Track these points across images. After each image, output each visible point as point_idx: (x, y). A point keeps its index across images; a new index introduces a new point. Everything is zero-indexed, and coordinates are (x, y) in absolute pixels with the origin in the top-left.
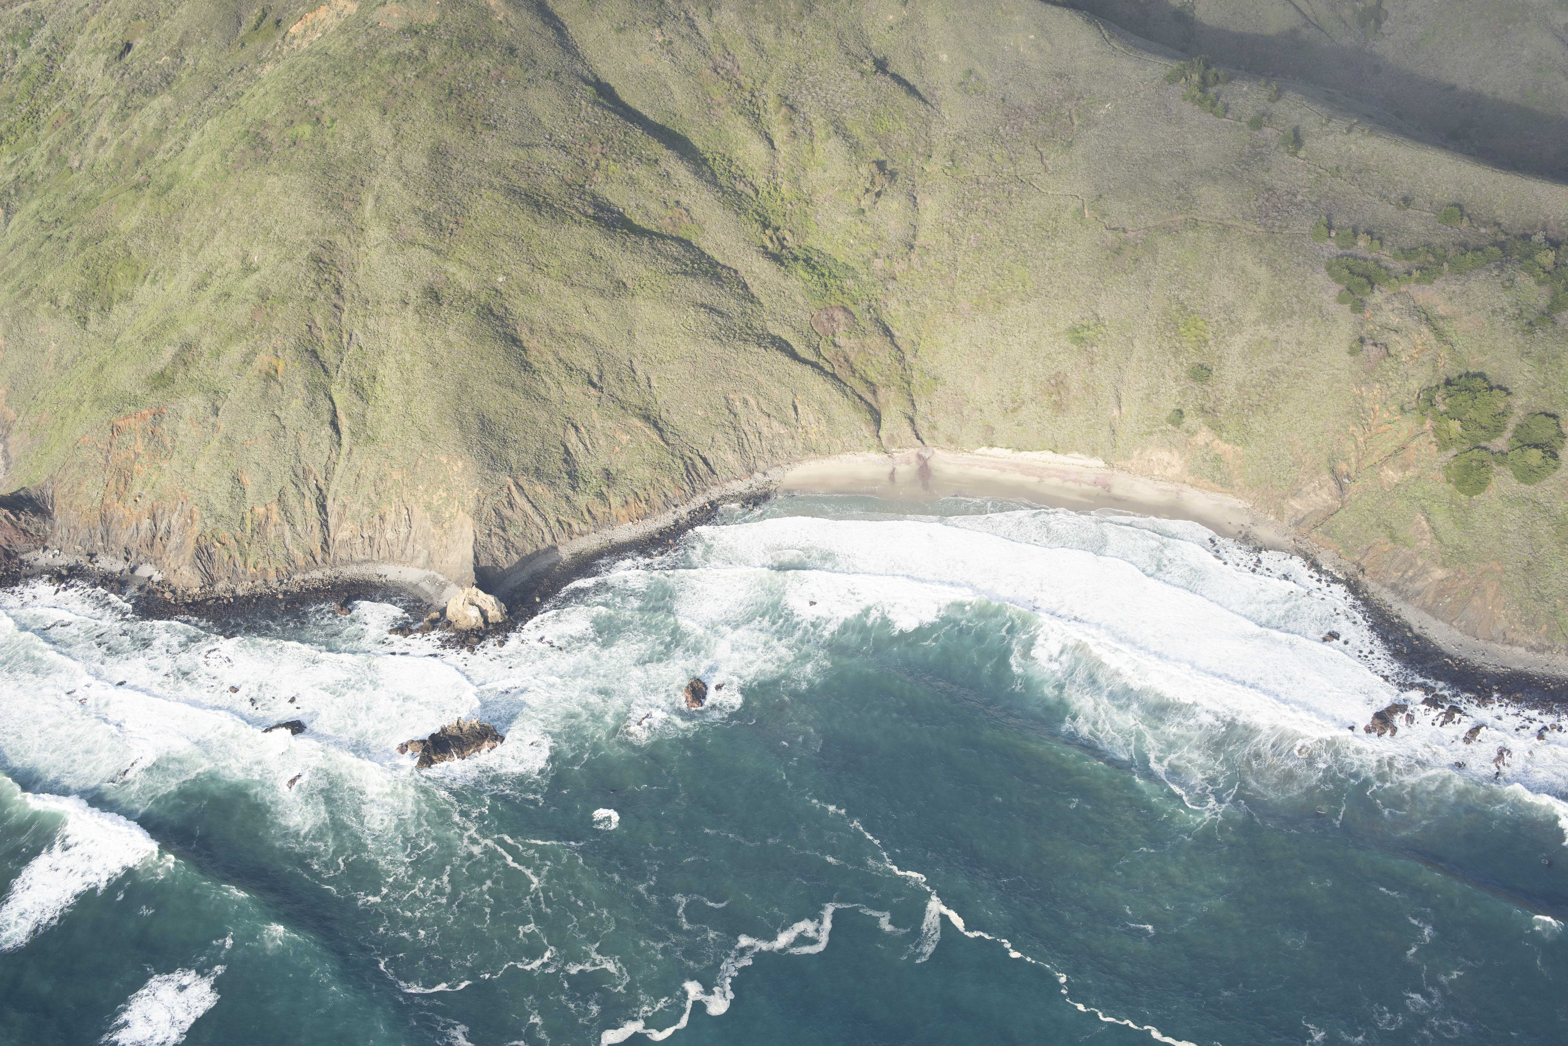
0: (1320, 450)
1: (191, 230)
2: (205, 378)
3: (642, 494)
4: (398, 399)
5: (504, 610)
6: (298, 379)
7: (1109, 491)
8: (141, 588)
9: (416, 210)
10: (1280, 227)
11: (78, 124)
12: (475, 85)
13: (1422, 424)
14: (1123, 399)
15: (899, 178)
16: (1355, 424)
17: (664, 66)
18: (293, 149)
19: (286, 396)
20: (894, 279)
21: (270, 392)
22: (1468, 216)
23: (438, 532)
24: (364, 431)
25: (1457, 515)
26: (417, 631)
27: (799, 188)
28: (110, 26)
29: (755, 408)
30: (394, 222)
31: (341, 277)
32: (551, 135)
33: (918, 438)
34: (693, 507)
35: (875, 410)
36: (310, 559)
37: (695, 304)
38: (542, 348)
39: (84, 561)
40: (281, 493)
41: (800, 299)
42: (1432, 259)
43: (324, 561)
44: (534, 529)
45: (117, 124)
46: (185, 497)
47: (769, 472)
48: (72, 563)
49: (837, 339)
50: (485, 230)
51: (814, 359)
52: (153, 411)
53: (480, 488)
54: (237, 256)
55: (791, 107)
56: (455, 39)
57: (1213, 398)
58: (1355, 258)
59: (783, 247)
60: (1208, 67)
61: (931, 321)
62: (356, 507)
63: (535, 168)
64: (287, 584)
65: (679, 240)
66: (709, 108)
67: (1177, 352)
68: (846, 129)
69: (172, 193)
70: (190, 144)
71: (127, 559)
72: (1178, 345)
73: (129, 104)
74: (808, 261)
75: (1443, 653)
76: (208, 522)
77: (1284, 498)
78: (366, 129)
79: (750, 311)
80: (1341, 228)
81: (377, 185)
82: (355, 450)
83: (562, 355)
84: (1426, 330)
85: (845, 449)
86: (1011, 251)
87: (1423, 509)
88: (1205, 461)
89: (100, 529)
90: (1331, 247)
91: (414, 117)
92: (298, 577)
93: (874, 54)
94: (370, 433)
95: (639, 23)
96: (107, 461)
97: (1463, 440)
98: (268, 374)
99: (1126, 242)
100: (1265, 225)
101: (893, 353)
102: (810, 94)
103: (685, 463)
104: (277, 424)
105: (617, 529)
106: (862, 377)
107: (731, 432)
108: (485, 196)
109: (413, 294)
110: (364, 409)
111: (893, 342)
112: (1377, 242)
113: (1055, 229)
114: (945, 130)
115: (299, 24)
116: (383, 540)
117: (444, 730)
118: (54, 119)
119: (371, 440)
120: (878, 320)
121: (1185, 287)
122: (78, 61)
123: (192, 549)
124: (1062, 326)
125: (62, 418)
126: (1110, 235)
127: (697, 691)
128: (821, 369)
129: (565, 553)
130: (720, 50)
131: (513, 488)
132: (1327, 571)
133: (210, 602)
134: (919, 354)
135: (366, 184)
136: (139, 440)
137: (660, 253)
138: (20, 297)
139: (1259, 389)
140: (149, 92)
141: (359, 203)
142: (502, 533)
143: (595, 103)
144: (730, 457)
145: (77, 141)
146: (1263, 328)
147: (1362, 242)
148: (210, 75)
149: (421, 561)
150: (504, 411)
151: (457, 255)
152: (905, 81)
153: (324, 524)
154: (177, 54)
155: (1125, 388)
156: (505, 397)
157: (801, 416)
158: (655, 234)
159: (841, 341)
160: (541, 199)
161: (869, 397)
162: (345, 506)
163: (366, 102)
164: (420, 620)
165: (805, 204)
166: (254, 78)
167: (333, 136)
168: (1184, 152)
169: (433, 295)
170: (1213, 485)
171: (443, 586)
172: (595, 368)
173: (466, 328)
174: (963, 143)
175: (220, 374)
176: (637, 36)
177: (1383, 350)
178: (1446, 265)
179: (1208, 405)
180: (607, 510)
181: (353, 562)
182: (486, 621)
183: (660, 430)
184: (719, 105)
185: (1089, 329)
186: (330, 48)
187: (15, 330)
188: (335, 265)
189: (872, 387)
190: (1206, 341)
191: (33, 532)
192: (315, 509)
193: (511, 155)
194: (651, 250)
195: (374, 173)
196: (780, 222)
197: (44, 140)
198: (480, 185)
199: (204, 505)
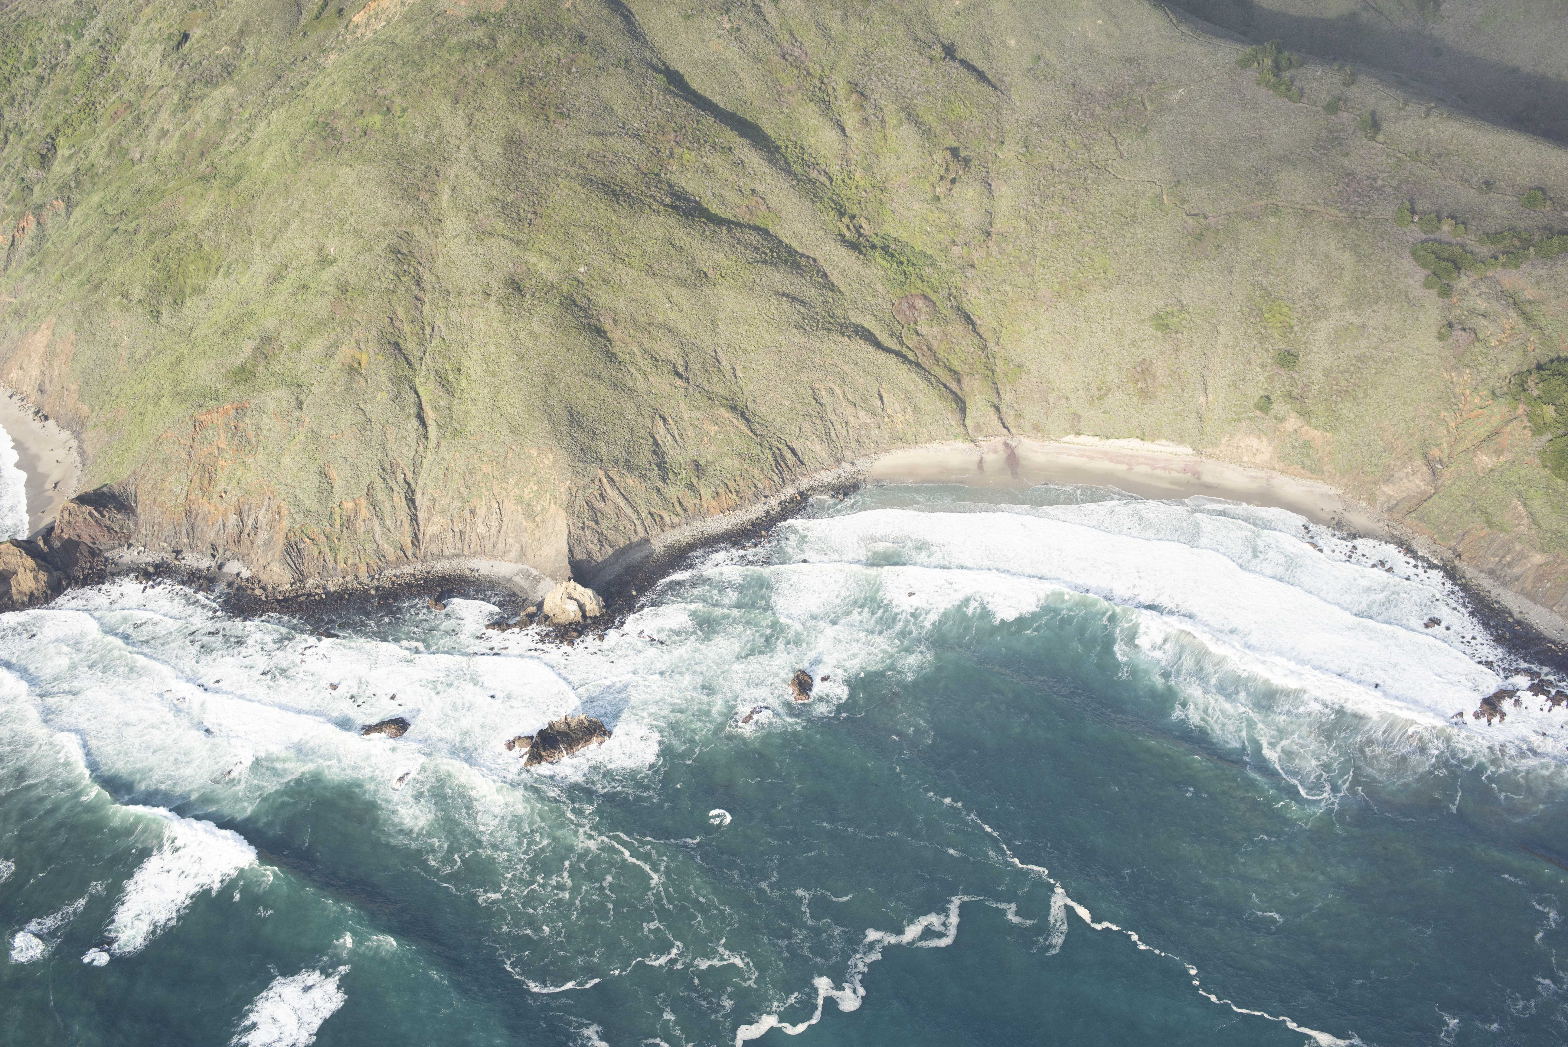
0: (1411, 435)
1: (263, 223)
2: (287, 372)
3: (732, 486)
4: (485, 391)
5: (602, 604)
6: (382, 372)
7: (1199, 478)
8: (230, 585)
9: (493, 200)
10: (1363, 212)
11: (138, 115)
12: (546, 74)
13: (1516, 408)
14: (1210, 385)
15: (972, 164)
16: (1446, 409)
17: (733, 53)
18: (364, 139)
19: (371, 390)
20: (973, 266)
21: (355, 385)
22: (1551, 199)
23: (530, 525)
24: (451, 424)
25: (1555, 500)
26: (515, 625)
27: (873, 176)
28: (165, 16)
29: (841, 397)
30: (472, 212)
31: (421, 269)
32: (624, 123)
33: (1004, 427)
34: (783, 498)
35: (961, 399)
36: (401, 554)
37: (777, 294)
38: (627, 339)
39: (170, 558)
40: (370, 488)
41: (880, 288)
42: (1517, 243)
43: (414, 555)
44: (626, 522)
45: (179, 115)
46: (272, 493)
47: (856, 462)
48: (158, 560)
49: (918, 328)
50: (564, 220)
51: (897, 348)
52: (235, 405)
53: (572, 481)
54: (312, 248)
55: (862, 94)
56: (524, 27)
57: (1300, 384)
58: (1440, 242)
59: (860, 235)
60: (1279, 52)
61: (1013, 309)
62: (445, 501)
63: (610, 156)
64: (378, 580)
65: (757, 229)
66: (779, 96)
67: (1262, 339)
68: (918, 116)
69: (241, 185)
70: (256, 135)
71: (214, 556)
72: (1263, 331)
73: (190, 95)
74: (885, 248)
75: (1545, 638)
76: (297, 517)
77: (1376, 484)
78: (438, 118)
79: (831, 300)
80: (1424, 213)
81: (452, 175)
82: (443, 443)
83: (646, 345)
84: (1514, 315)
85: (932, 439)
86: (1091, 237)
87: (1519, 494)
88: (1294, 447)
89: (185, 525)
90: (1414, 232)
91: (486, 106)
92: (389, 572)
93: (942, 39)
94: (457, 426)
95: (707, 10)
96: (190, 456)
97: (1558, 425)
98: (351, 367)
99: (1207, 229)
100: (1347, 210)
101: (976, 341)
102: (880, 80)
103: (774, 453)
104: (363, 417)
105: (708, 520)
106: (945, 366)
107: (818, 422)
108: (562, 186)
109: (494, 285)
110: (450, 402)
111: (975, 330)
112: (1462, 226)
113: (1134, 216)
114: (1017, 116)
115: (362, 12)
116: (473, 534)
117: (551, 726)
118: (111, 111)
119: (459, 433)
120: (959, 309)
121: (1268, 272)
122: (133, 52)
123: (281, 544)
124: (1146, 313)
125: (141, 414)
126: (1191, 222)
127: (803, 683)
128: (905, 357)
129: (658, 545)
130: (787, 36)
131: (604, 480)
132: (1423, 557)
133: (302, 599)
134: (1001, 341)
135: (441, 174)
136: (222, 435)
137: (739, 241)
138: (89, 291)
139: (1347, 375)
140: (210, 82)
141: (435, 194)
142: (595, 526)
143: (666, 90)
144: (818, 447)
145: (137, 133)
146: (1349, 314)
147: (1446, 227)
148: (273, 64)
149: (513, 554)
150: (592, 402)
151: (537, 245)
152: (973, 67)
153: (414, 519)
154: (237, 44)
155: (1210, 374)
156: (592, 388)
157: (887, 405)
158: (733, 222)
159: (924, 329)
160: (618, 189)
161: (953, 386)
162: (434, 500)
163: (436, 91)
164: (516, 615)
165: (879, 192)
166: (318, 67)
167: (404, 126)
168: (1261, 138)
169: (515, 286)
170: (1302, 471)
171: (537, 581)
172: (680, 359)
173: (550, 319)
174: (1036, 129)
175: (303, 368)
176: (705, 23)
177: (1472, 335)
178: (1532, 249)
179: (1296, 391)
180: (698, 502)
181: (444, 557)
182: (584, 616)
183: (748, 421)
184: (789, 92)
185: (1173, 316)
186: (396, 36)
187: (87, 325)
188: (413, 257)
189: (956, 375)
190: (1291, 327)
191: (117, 529)
192: (404, 504)
193: (586, 144)
194: (730, 239)
195: (448, 163)
196: (856, 210)
197: (102, 132)
198: (556, 175)
199: (292, 500)
